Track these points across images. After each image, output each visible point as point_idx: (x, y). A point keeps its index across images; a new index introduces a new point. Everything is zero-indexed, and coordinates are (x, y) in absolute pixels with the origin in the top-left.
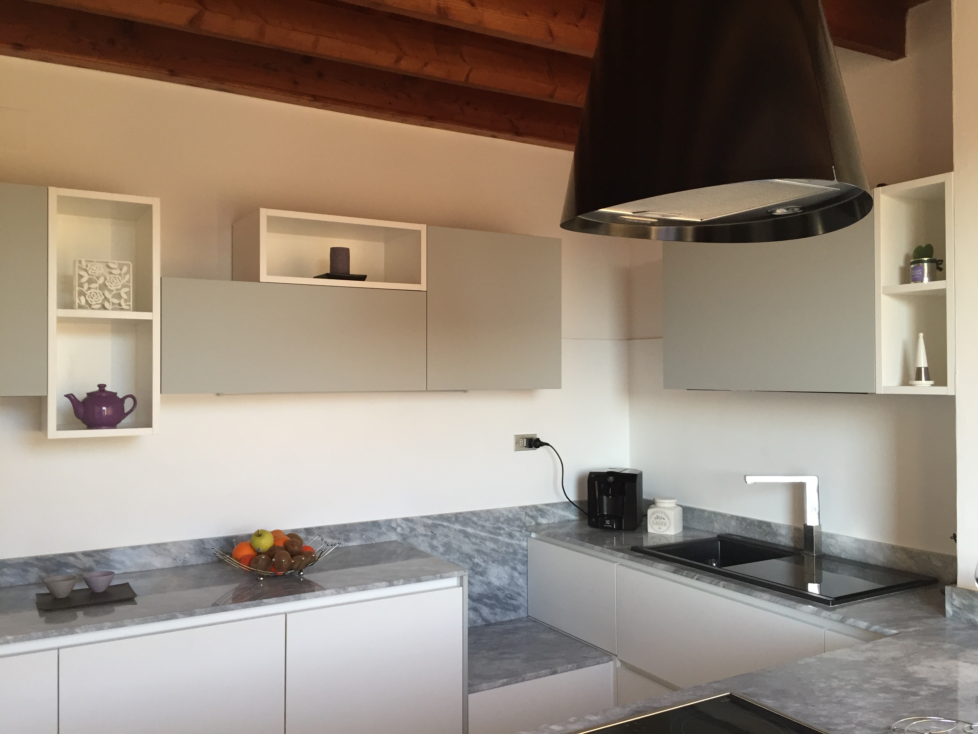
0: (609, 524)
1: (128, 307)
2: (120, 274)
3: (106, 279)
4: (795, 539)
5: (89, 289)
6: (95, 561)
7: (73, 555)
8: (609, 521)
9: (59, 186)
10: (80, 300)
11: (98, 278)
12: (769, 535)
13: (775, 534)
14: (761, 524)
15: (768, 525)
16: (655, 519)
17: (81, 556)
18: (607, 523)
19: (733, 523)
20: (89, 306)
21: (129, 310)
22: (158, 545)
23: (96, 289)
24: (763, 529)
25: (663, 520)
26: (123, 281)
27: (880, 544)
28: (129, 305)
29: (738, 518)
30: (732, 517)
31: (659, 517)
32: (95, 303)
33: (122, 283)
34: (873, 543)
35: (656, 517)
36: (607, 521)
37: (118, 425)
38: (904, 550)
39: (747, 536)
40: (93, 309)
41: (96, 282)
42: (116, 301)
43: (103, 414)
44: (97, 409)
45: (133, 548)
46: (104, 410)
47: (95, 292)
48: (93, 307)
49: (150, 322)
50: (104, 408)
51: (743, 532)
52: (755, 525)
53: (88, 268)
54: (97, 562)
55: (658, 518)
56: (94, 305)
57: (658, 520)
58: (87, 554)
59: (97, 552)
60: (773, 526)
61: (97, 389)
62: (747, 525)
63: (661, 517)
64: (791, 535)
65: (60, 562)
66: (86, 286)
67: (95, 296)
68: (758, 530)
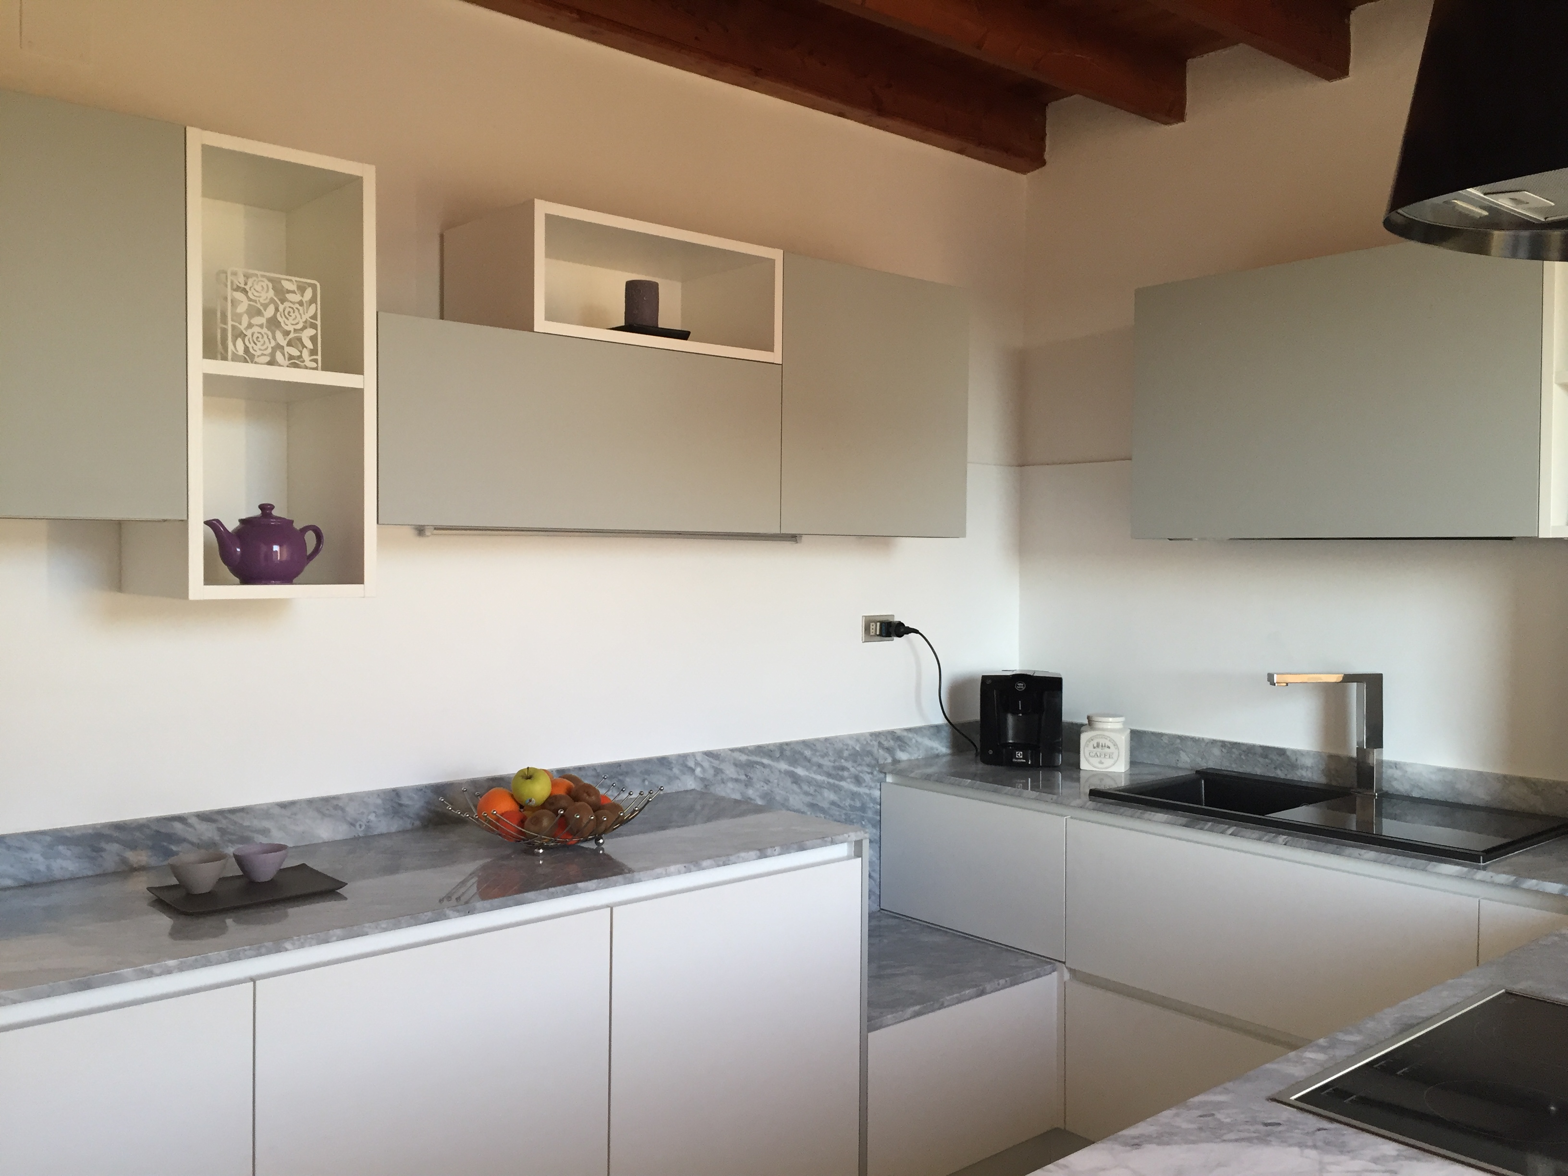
0: (1021, 757)
1: (314, 365)
2: (301, 303)
3: (277, 310)
4: (1327, 772)
5: (250, 326)
6: (219, 829)
7: (181, 819)
8: (1021, 753)
9: (204, 128)
10: (235, 346)
11: (265, 306)
12: (1282, 768)
13: (1294, 766)
14: (1266, 751)
15: (1281, 752)
16: (1094, 748)
17: (193, 821)
18: (1018, 756)
19: (1216, 751)
20: (248, 357)
21: (316, 369)
22: (326, 800)
23: (261, 326)
24: (1272, 760)
25: (1106, 750)
26: (307, 316)
27: (1480, 774)
28: (316, 361)
29: (1223, 744)
30: (1214, 742)
31: (1101, 744)
32: (259, 353)
33: (304, 320)
34: (1468, 773)
35: (1095, 745)
36: (1018, 753)
37: (294, 581)
38: (1524, 781)
39: (1241, 770)
40: (256, 363)
41: (263, 316)
42: (294, 352)
43: (274, 557)
44: (264, 548)
45: (283, 806)
46: (276, 551)
47: (260, 333)
48: (256, 359)
49: (359, 393)
50: (276, 548)
51: (1234, 766)
52: (1255, 754)
53: (247, 288)
54: (222, 831)
55: (1098, 745)
56: (258, 356)
57: (1099, 750)
58: (206, 817)
59: (221, 812)
60: (1288, 753)
61: (258, 512)
62: (1240, 755)
63: (1104, 745)
64: (1322, 767)
65: (158, 832)
66: (245, 320)
67: (260, 339)
68: (1261, 760)
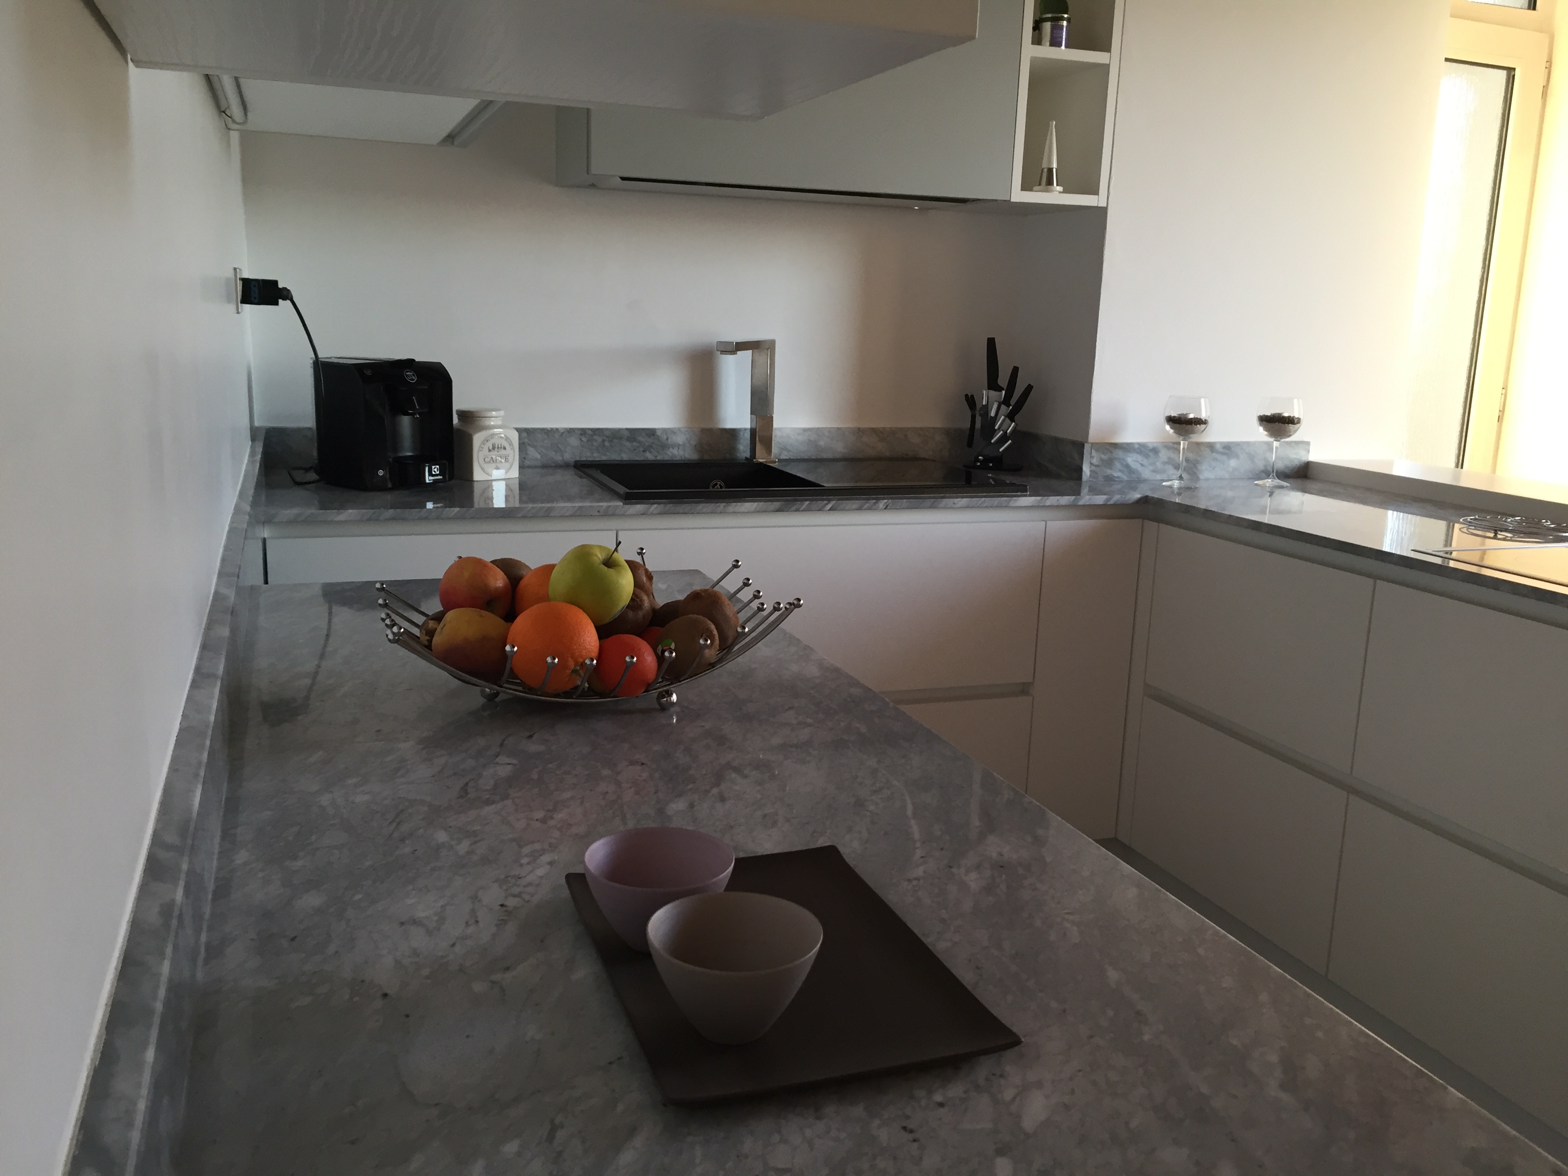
0: (438, 473)
4: (700, 447)
8: (438, 466)
12: (652, 450)
13: (664, 446)
14: (633, 434)
15: (651, 433)
16: (490, 451)
18: (435, 472)
19: (574, 441)
24: (639, 442)
25: (502, 452)
29: (583, 432)
30: (571, 431)
31: (496, 446)
35: (491, 448)
36: (435, 468)
38: (874, 431)
39: (604, 458)
51: (595, 455)
52: (621, 438)
55: (494, 448)
57: (494, 454)
60: (658, 433)
62: (603, 441)
63: (500, 446)
64: (694, 443)
68: (628, 444)
